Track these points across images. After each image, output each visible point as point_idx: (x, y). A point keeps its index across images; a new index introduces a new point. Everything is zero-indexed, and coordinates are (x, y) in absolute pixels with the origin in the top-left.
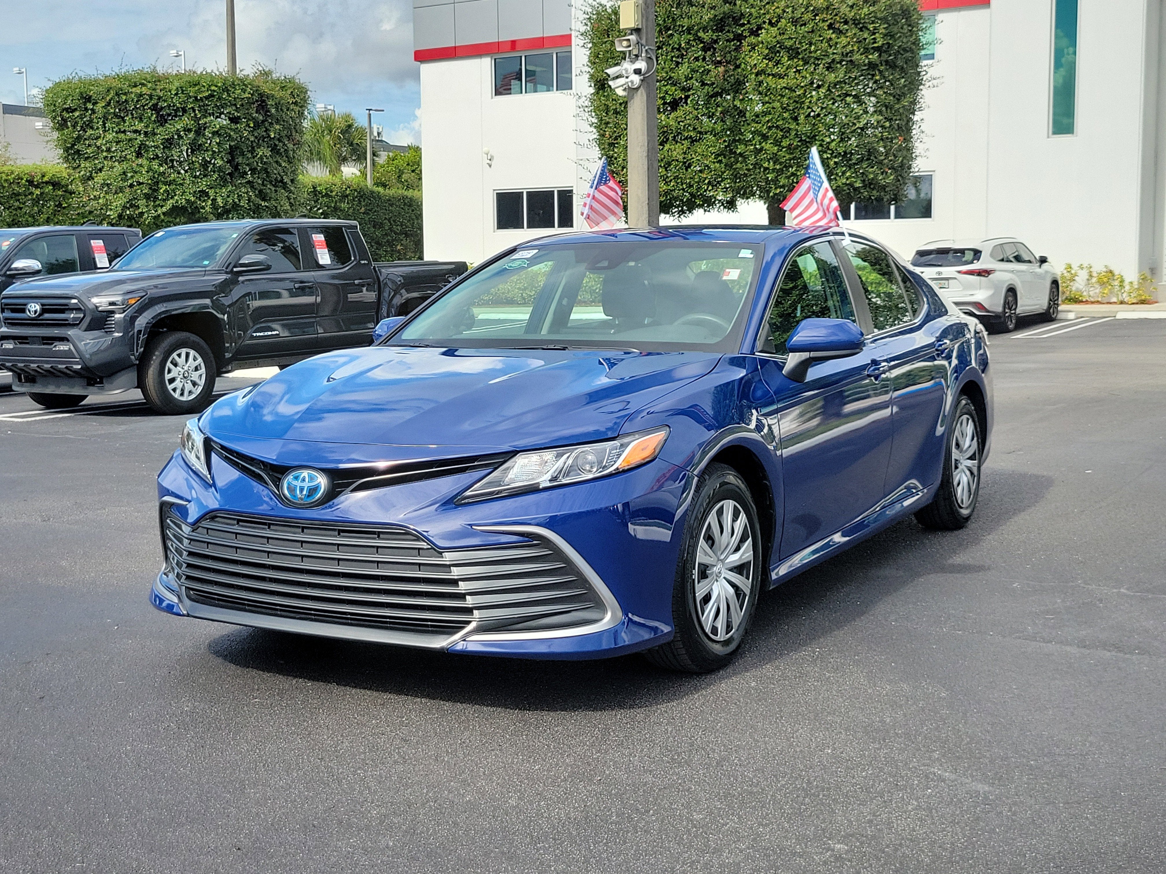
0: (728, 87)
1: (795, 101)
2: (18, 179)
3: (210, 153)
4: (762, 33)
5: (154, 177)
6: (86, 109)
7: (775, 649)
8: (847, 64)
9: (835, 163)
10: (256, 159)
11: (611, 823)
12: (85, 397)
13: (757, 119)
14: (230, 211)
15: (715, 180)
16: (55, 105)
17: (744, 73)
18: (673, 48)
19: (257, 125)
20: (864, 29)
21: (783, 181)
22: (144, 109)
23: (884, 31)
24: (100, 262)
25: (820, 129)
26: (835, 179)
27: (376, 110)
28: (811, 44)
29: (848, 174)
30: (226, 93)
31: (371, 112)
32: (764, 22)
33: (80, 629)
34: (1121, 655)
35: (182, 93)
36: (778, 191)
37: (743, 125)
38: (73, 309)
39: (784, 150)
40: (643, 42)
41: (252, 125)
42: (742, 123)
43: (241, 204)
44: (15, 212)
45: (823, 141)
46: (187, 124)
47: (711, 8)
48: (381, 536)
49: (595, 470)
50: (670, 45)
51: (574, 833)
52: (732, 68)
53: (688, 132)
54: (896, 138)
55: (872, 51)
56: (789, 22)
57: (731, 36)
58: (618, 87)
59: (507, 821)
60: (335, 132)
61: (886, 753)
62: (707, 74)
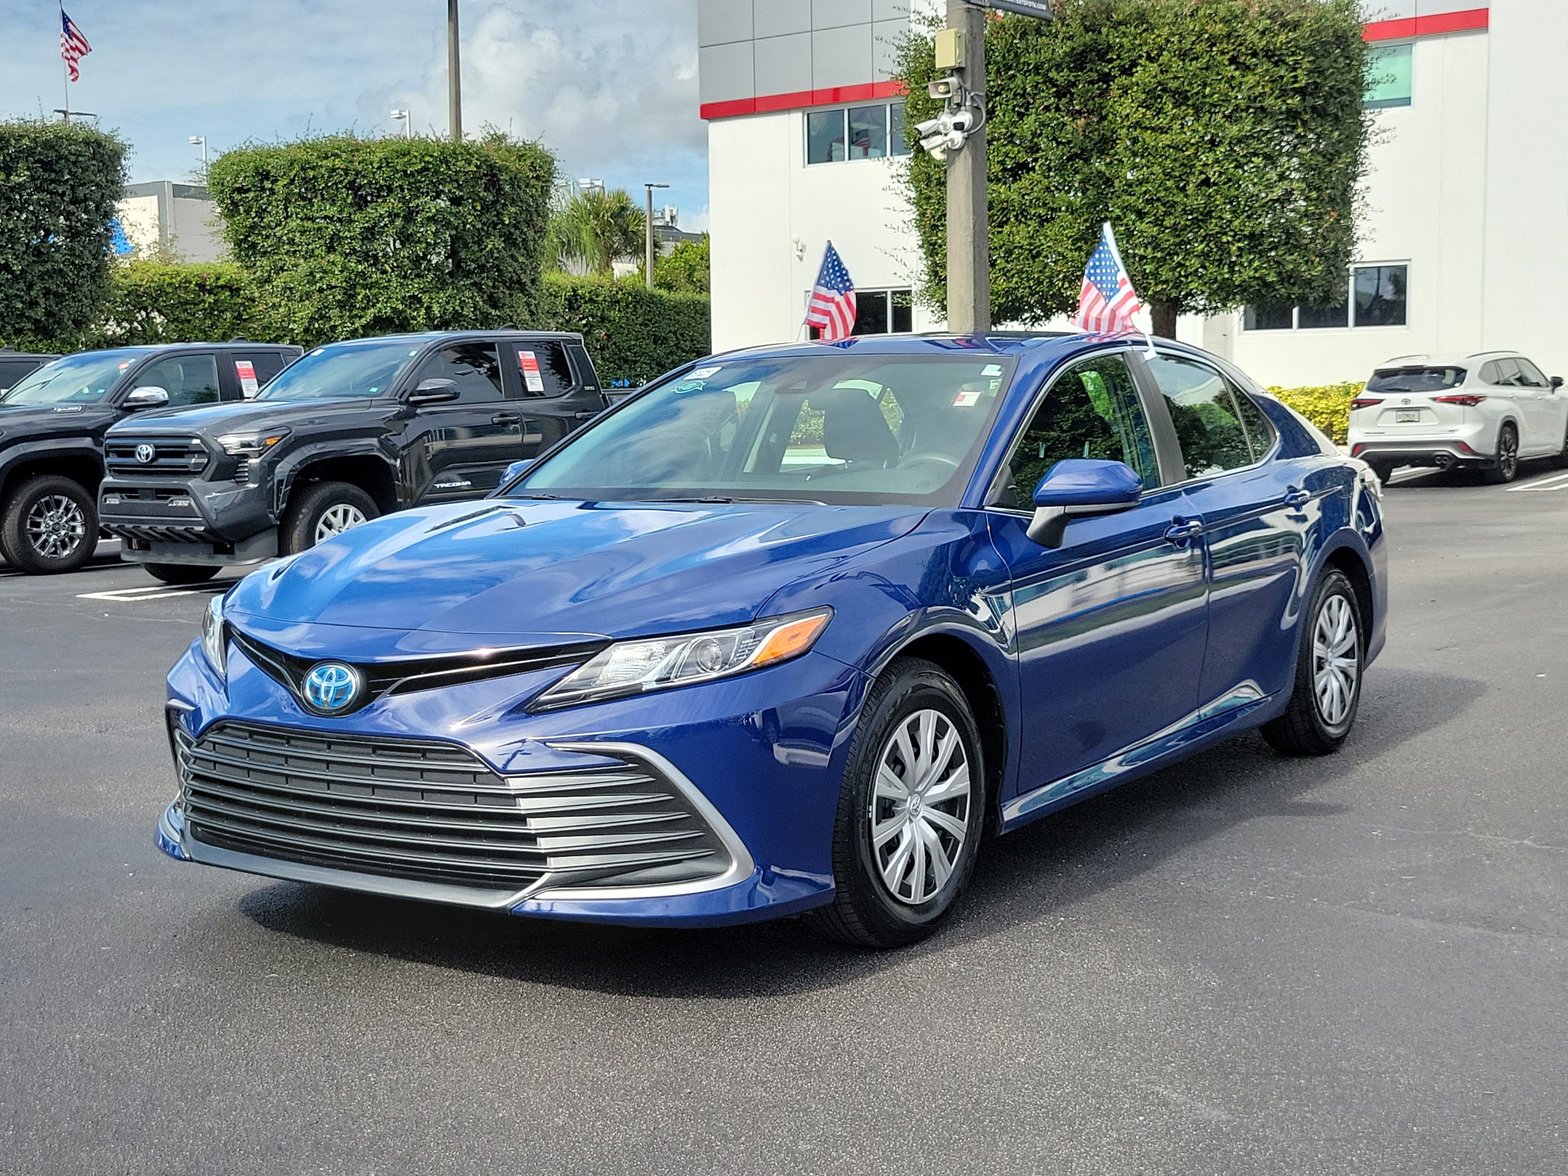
0: (1089, 145)
1: (1182, 164)
2: (185, 283)
3: (424, 245)
4: (1137, 72)
5: (350, 279)
6: (263, 189)
7: (1003, 916)
8: (1255, 113)
9: (1239, 248)
10: (484, 253)
11: (682, 1153)
12: (218, 569)
13: (1130, 190)
14: (450, 322)
15: (1072, 274)
16: (222, 184)
17: (1113, 126)
18: (1015, 95)
19: (486, 208)
20: (1280, 63)
21: (1165, 274)
22: (337, 189)
23: (1308, 65)
24: (248, 390)
25: (1217, 203)
26: (1240, 272)
27: (658, 186)
28: (1205, 85)
29: (1256, 264)
30: (444, 166)
31: (652, 188)
32: (1141, 57)
33: (84, 876)
34: (1488, 932)
35: (387, 166)
36: (1160, 287)
37: (1111, 198)
38: (195, 452)
39: (1167, 231)
40: (968, 86)
41: (479, 208)
42: (1110, 195)
43: (464, 313)
44: (181, 326)
45: (1221, 218)
46: (393, 208)
47: (1068, 39)
48: (428, 755)
49: (718, 667)
50: (1011, 90)
51: (625, 1166)
52: (1095, 120)
53: (1035, 208)
54: (1327, 213)
55: (1292, 94)
56: (1175, 56)
57: (1095, 76)
58: (935, 148)
59: (540, 1147)
60: (603, 216)
61: (1101, 1064)
62: (1061, 130)
